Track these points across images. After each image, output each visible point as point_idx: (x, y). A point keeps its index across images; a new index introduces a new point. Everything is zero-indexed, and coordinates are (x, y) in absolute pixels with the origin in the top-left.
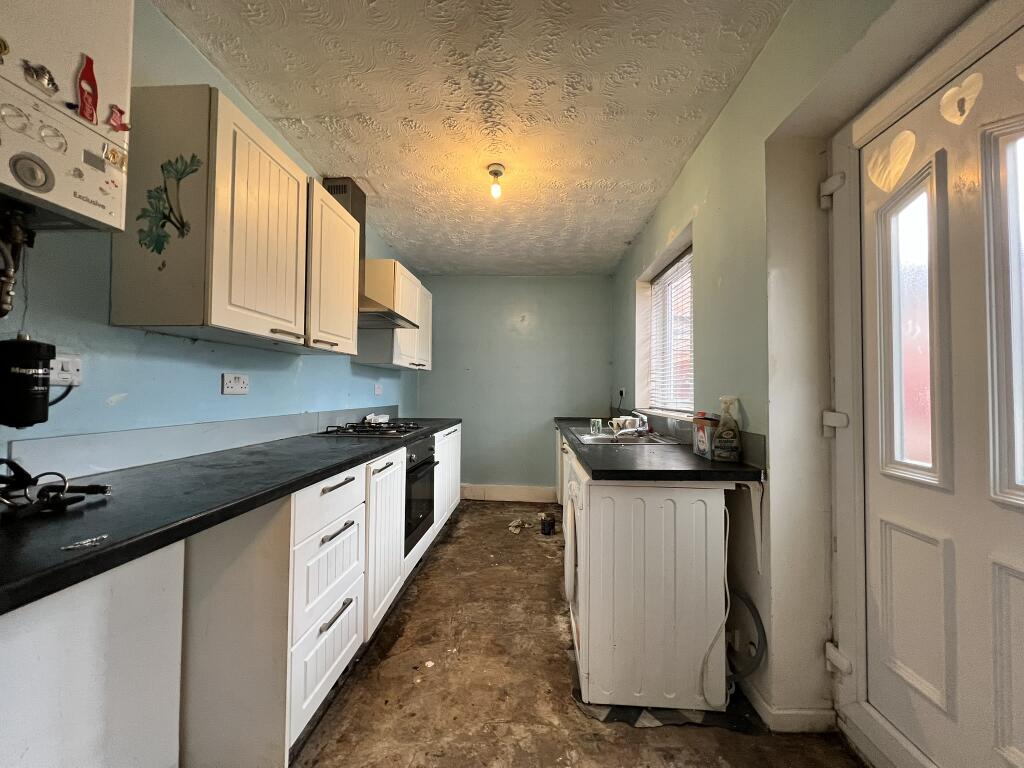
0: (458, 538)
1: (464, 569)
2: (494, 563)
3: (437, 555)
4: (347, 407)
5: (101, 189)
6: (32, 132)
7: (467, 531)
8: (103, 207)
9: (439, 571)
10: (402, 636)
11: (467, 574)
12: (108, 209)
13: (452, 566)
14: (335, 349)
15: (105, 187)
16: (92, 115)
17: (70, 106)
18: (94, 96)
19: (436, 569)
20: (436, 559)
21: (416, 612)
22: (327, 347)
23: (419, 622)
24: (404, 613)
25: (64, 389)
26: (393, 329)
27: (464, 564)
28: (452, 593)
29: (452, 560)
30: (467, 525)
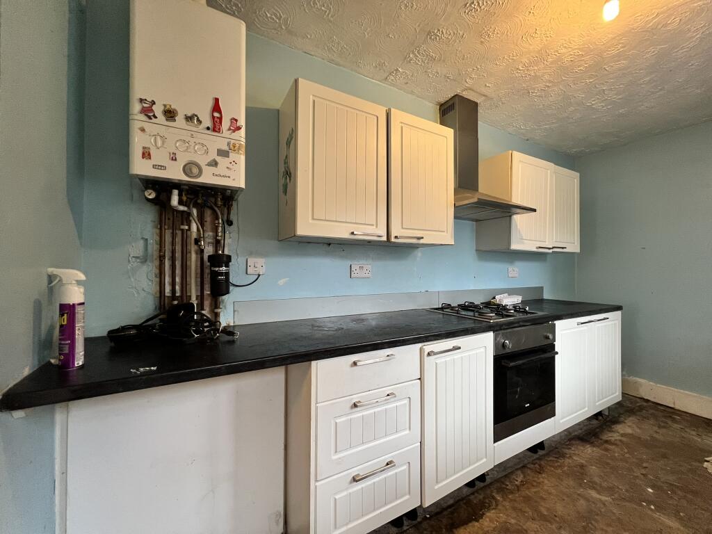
0: (607, 442)
1: (593, 486)
2: (649, 503)
3: (567, 451)
4: (472, 288)
5: (228, 168)
6: (191, 149)
7: (624, 439)
8: (229, 177)
9: (559, 471)
10: (477, 521)
11: (594, 494)
12: (232, 178)
13: (580, 473)
14: (422, 241)
15: (230, 166)
16: (219, 129)
17: (208, 128)
18: (221, 119)
19: (556, 468)
20: (563, 456)
21: (507, 504)
22: (414, 241)
23: (503, 517)
24: (494, 498)
25: (257, 277)
26: (510, 216)
27: (597, 479)
28: (560, 509)
29: (582, 466)
30: (629, 431)
